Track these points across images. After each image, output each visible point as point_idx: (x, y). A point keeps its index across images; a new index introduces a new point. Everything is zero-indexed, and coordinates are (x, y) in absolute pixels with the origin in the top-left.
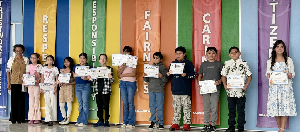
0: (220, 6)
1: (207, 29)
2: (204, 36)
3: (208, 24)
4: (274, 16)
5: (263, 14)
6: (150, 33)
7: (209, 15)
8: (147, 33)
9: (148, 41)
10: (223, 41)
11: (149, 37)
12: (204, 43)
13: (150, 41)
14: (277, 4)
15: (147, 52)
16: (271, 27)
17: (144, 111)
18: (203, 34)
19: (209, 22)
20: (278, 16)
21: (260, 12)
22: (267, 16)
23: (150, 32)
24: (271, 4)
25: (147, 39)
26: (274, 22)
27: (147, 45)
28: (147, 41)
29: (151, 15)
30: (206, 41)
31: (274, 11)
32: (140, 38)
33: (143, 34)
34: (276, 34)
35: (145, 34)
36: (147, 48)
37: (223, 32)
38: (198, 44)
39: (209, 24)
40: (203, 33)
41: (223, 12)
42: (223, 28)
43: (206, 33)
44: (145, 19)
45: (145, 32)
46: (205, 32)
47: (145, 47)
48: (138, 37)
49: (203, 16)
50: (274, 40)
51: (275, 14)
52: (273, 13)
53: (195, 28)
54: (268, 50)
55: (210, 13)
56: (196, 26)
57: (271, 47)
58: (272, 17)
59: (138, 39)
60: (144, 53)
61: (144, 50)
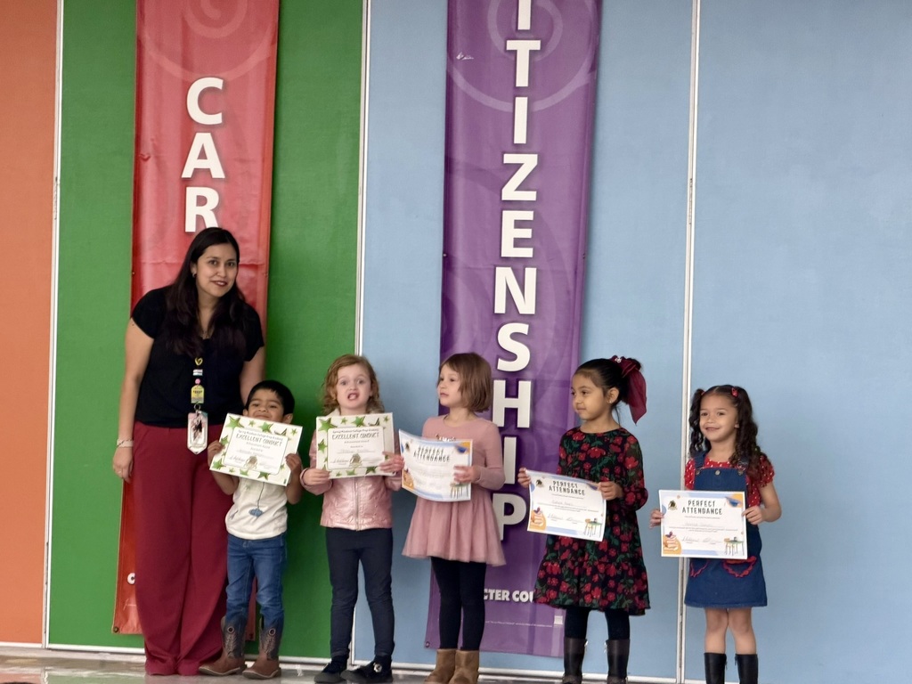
0: (273, 43)
1: (205, 155)
2: (192, 193)
3: (209, 129)
4: (522, 104)
7: (217, 83)
10: (282, 218)
12: (191, 226)
14: (536, 45)
16: (509, 158)
18: (186, 183)
19: (216, 119)
20: (540, 106)
21: (459, 80)
22: (490, 105)
24: (511, 45)
26: (520, 136)
31: (522, 80)
34: (531, 196)
37: (282, 175)
38: (161, 231)
39: (218, 132)
40: (187, 173)
41: (285, 73)
42: (281, 154)
43: (202, 177)
46: (196, 171)
49: (186, 87)
50: (519, 224)
51: (526, 99)
52: (519, 92)
53: (147, 148)
54: (492, 272)
55: (221, 75)
56: (152, 140)
57: (507, 259)
58: (511, 111)
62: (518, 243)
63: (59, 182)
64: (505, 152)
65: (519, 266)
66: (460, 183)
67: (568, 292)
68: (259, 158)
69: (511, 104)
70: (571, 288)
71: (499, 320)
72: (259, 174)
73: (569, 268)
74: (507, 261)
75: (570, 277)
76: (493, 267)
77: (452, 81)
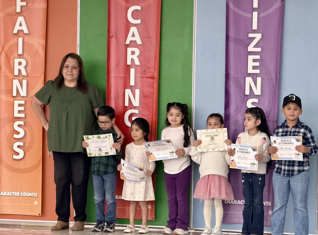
1: (134, 35)
2: (129, 50)
3: (135, 25)
4: (255, 14)
5: (237, 10)
6: (26, 40)
7: (139, 8)
8: (20, 40)
9: (21, 57)
11: (25, 48)
12: (129, 63)
13: (26, 55)
15: (21, 78)
16: (251, 35)
17: (13, 193)
18: (127, 46)
19: (138, 22)
20: (262, 15)
21: (231, 5)
22: (243, 15)
23: (26, 38)
25: (20, 52)
26: (255, 27)
27: (20, 64)
28: (20, 55)
29: (29, 5)
30: (132, 60)
31: (255, 5)
32: (6, 48)
33: (12, 42)
34: (259, 50)
35: (16, 41)
36: (20, 70)
37: (164, 43)
38: (118, 65)
39: (139, 26)
40: (128, 42)
42: (163, 34)
43: (133, 44)
44: (17, 11)
45: (15, 39)
46: (131, 41)
47: (17, 67)
49: (127, 9)
50: (254, 61)
51: (257, 12)
52: (254, 10)
53: (112, 33)
54: (244, 79)
55: (140, 5)
56: (114, 30)
57: (250, 74)
58: (251, 17)
59: (3, 51)
60: (14, 80)
61: (15, 74)
62: (254, 68)
63: (79, 46)
64: (248, 33)
65: (255, 76)
66: (232, 45)
67: (273, 86)
68: (155, 36)
69: (251, 14)
70: (275, 85)
71: (247, 97)
72: (155, 42)
73: (274, 77)
74: (250, 75)
75: (274, 81)
76: (244, 77)
77: (229, 6)
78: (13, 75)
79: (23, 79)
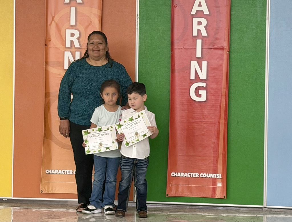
1: (201, 5)
2: (196, 20)
6: (78, 10)
8: (73, 10)
9: (74, 28)
10: (233, 30)
11: (78, 18)
12: (195, 33)
13: (77, 27)
15: (73, 50)
17: (66, 171)
18: (193, 16)
23: (80, 8)
25: (73, 22)
27: (72, 35)
28: (72, 26)
30: (199, 31)
32: (56, 19)
35: (68, 11)
36: (72, 42)
37: (233, 12)
40: (193, 12)
43: (199, 13)
46: (197, 11)
47: (69, 39)
48: (53, 17)
53: (176, 2)
59: (53, 21)
60: (65, 52)
61: (67, 46)
63: (138, 16)
78: (65, 47)
79: (76, 51)
